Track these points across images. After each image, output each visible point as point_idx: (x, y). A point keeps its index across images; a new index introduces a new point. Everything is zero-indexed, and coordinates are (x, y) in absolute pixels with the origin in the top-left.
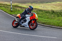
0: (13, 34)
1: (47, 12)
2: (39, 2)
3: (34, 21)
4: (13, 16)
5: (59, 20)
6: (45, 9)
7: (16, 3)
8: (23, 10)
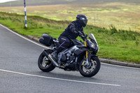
5: (126, 47)
6: (97, 23)
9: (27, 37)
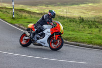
0: (16, 56)
1: (72, 20)
2: (58, 3)
3: (57, 36)
4: (16, 26)
5: (91, 33)
6: (69, 15)
7: (21, 6)
8: (32, 17)
9: (15, 25)
